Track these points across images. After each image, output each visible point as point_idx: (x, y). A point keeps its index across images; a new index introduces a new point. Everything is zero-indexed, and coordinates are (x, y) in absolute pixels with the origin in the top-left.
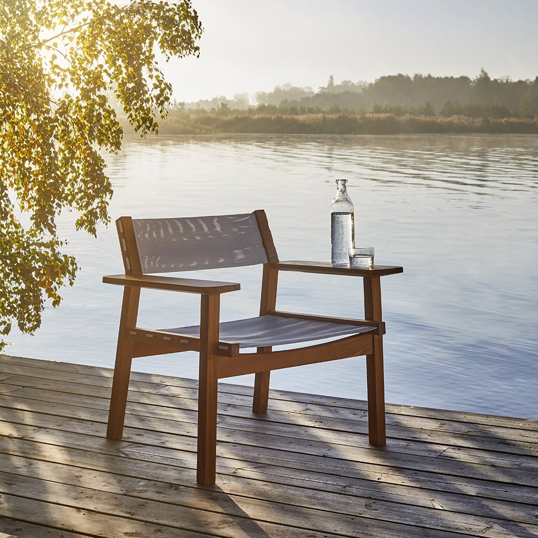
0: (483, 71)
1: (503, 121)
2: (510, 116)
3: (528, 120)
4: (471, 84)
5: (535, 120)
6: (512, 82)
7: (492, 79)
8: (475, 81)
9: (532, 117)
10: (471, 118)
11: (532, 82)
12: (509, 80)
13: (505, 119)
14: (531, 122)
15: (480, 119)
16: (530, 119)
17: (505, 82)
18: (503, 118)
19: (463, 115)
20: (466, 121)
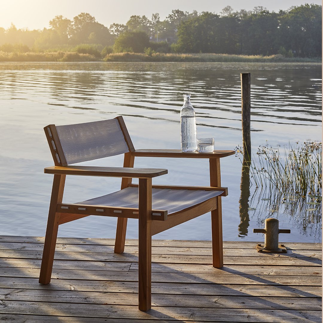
0: (12, 24)
1: (26, 54)
2: (30, 51)
3: (41, 53)
4: (5, 32)
5: (44, 53)
6: (30, 31)
7: (18, 29)
8: (7, 30)
9: (43, 52)
10: (6, 52)
11: (41, 31)
12: (28, 30)
13: (27, 53)
14: (42, 55)
15: (12, 53)
16: (42, 53)
17: (25, 31)
18: (26, 53)
19: (1, 51)
20: (3, 54)
